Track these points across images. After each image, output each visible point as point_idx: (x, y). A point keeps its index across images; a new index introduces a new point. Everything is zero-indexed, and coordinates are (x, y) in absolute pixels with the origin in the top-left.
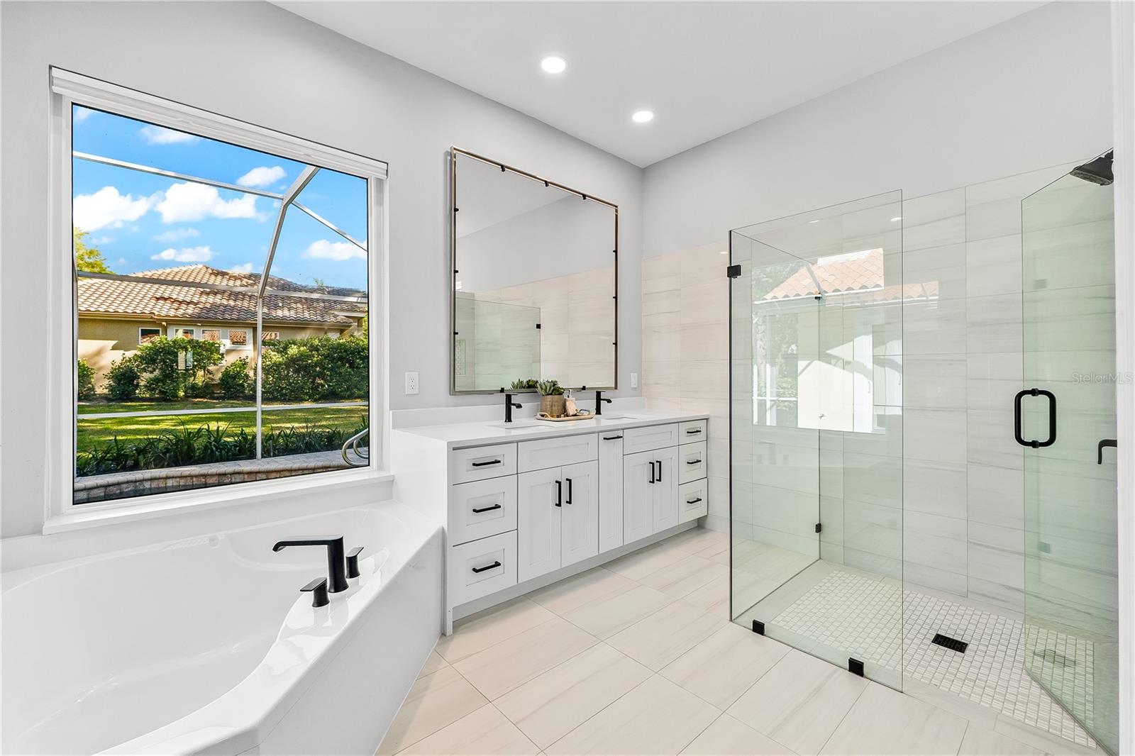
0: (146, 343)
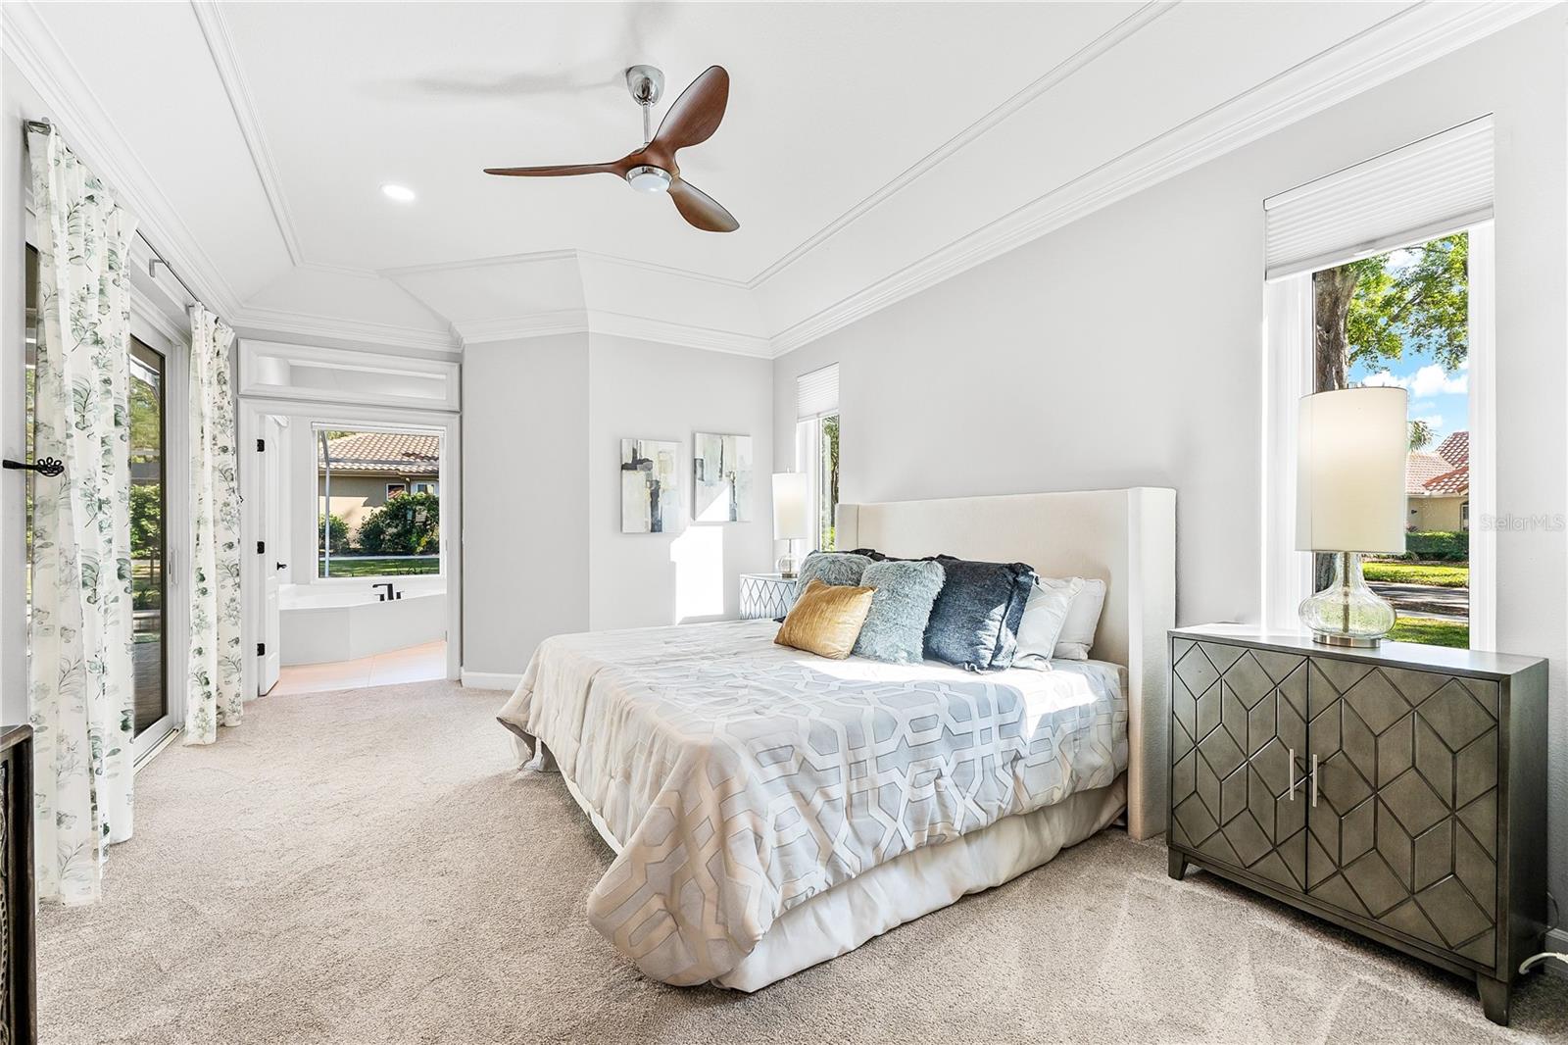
0: (390, 497)
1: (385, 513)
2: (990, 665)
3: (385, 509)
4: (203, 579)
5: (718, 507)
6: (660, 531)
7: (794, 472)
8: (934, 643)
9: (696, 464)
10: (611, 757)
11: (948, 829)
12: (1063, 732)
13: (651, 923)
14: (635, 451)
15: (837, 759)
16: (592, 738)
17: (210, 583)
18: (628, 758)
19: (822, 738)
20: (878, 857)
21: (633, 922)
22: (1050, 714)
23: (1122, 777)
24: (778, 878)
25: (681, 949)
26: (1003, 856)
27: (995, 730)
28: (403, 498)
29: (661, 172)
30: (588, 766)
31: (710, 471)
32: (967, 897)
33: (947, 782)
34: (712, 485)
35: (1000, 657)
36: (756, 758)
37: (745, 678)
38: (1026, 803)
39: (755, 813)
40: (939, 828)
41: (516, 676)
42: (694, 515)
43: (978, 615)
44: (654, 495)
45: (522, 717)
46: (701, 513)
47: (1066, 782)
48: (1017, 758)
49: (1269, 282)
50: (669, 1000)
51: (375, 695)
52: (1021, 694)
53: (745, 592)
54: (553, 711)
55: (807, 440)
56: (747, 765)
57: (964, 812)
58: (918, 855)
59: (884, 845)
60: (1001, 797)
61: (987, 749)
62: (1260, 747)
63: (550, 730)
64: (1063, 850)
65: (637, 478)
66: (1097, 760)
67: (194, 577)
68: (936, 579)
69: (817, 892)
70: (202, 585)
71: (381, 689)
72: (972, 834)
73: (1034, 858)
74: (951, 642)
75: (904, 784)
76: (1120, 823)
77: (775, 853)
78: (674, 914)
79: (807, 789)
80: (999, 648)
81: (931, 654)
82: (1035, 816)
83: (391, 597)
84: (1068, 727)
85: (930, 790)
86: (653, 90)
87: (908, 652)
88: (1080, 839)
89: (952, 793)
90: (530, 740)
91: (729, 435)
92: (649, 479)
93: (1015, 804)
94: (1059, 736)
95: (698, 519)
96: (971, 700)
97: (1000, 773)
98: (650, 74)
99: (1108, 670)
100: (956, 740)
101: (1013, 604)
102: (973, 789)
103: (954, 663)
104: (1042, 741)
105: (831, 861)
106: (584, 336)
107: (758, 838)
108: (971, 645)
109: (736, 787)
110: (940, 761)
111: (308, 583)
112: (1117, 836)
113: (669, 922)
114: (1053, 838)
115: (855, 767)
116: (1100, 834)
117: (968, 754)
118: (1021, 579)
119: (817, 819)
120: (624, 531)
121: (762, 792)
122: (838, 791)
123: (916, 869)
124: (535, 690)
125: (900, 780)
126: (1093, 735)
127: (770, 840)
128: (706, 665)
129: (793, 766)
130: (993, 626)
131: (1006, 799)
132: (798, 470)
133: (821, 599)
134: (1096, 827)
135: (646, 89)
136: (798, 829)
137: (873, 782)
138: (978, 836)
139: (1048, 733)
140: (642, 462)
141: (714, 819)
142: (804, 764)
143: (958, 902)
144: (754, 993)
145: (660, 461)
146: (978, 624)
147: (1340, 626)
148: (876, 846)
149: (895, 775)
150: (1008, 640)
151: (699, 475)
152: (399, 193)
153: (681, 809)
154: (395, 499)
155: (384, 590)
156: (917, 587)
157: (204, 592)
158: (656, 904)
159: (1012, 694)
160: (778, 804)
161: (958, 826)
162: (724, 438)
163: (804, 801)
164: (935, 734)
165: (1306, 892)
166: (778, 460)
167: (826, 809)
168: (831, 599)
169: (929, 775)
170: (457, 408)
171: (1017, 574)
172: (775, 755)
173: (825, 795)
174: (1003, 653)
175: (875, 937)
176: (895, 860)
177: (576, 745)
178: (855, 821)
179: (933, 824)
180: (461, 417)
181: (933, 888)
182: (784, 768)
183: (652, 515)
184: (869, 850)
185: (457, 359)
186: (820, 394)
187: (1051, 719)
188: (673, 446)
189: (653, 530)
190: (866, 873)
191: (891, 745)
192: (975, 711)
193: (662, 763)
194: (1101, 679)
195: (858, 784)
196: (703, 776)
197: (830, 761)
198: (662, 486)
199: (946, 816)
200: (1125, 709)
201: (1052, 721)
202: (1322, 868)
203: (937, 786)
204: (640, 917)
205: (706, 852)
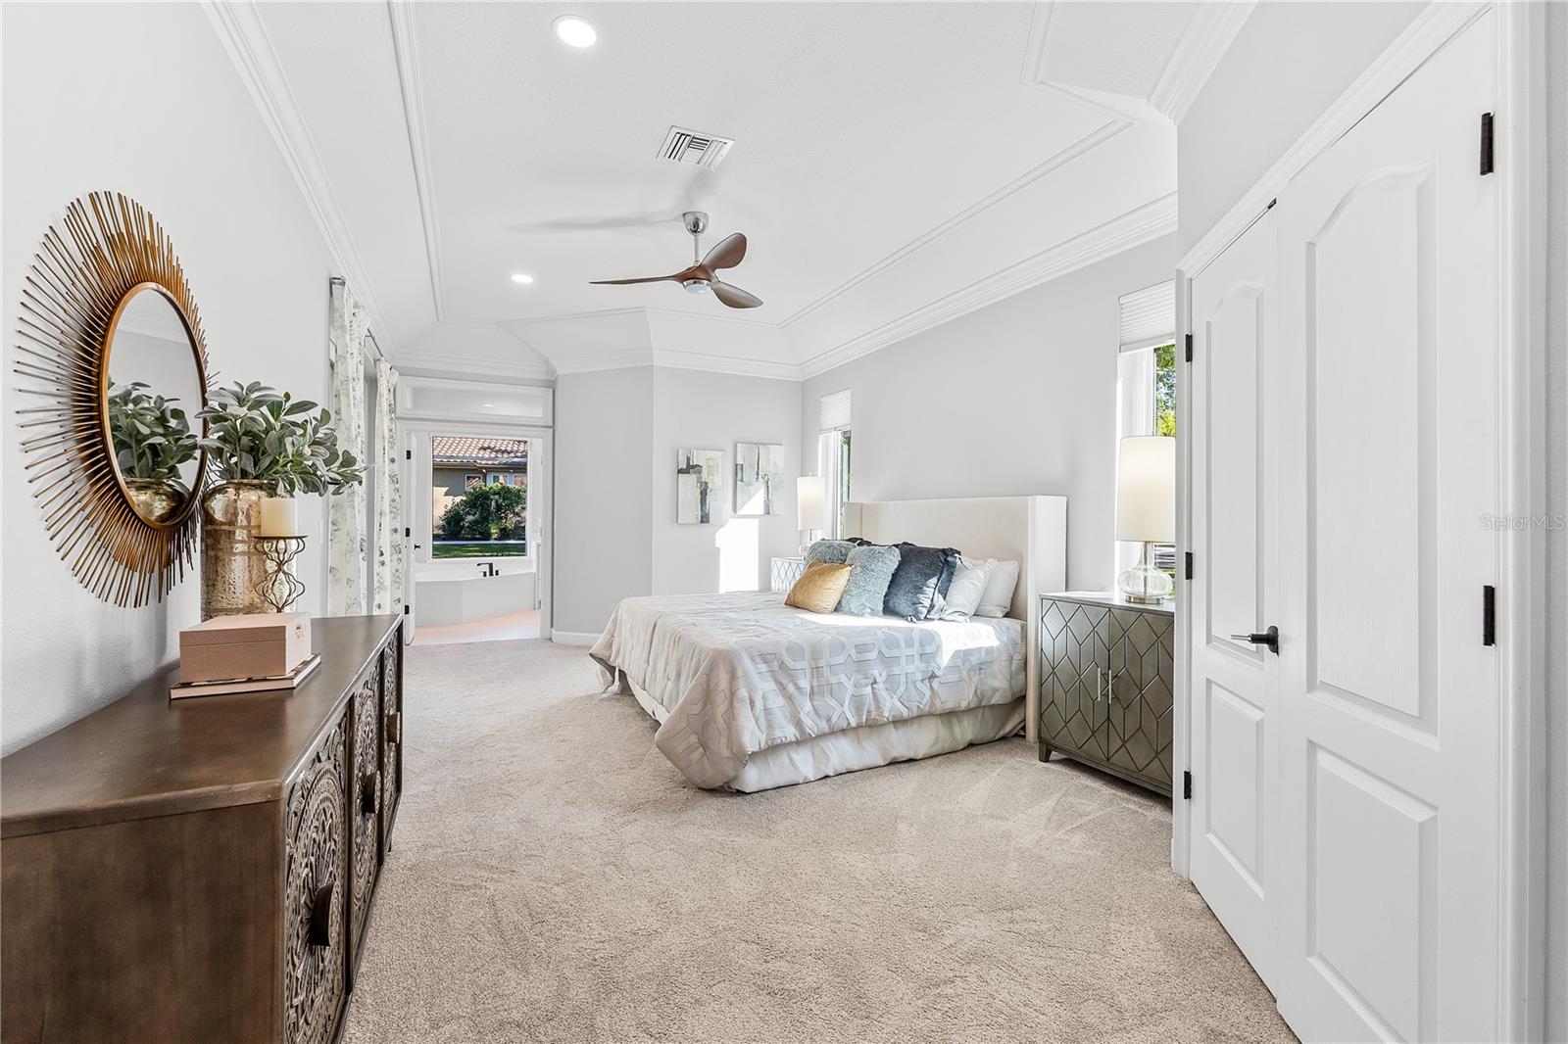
0: (468, 487)
1: (465, 501)
2: (925, 618)
3: (464, 498)
4: (382, 554)
5: (755, 504)
6: (708, 522)
7: (816, 475)
8: (891, 605)
9: (737, 469)
10: (668, 667)
11: (878, 715)
12: (970, 662)
13: (691, 749)
14: (688, 459)
15: (804, 664)
16: (656, 660)
17: (387, 558)
18: (679, 663)
19: (794, 650)
20: (830, 727)
21: (681, 747)
22: (961, 651)
23: (1020, 700)
24: (764, 728)
25: (707, 765)
26: (921, 740)
27: (917, 657)
28: (481, 488)
29: (706, 282)
30: (653, 676)
31: (749, 474)
32: (894, 763)
33: (880, 686)
34: (750, 485)
35: (932, 612)
36: (752, 659)
37: (757, 621)
38: (939, 707)
39: (751, 689)
40: (874, 715)
41: (596, 635)
42: (735, 510)
43: (919, 584)
44: (704, 494)
45: (607, 653)
46: (742, 506)
47: (971, 696)
48: (933, 676)
49: (1122, 354)
50: (700, 794)
51: (491, 647)
52: (939, 635)
53: (775, 572)
54: (629, 647)
55: (828, 447)
56: (747, 663)
57: (891, 706)
58: (860, 731)
59: (834, 719)
60: (922, 699)
61: (910, 669)
62: (1087, 669)
63: (627, 662)
64: (971, 745)
65: (689, 481)
66: (999, 685)
67: (378, 553)
68: (894, 559)
69: (788, 740)
70: (382, 558)
71: (492, 643)
72: (899, 722)
73: (947, 745)
74: (901, 603)
75: (849, 685)
76: (1022, 733)
77: (762, 713)
78: (704, 745)
79: (785, 681)
80: (932, 606)
81: (889, 610)
82: (950, 716)
83: (491, 574)
84: (974, 660)
85: (869, 689)
86: (701, 225)
87: (872, 610)
88: (986, 739)
89: (883, 694)
90: (612, 669)
91: (764, 444)
92: (699, 478)
93: (931, 706)
94: (967, 666)
95: (739, 513)
96: (900, 636)
97: (919, 685)
98: (698, 216)
99: (1014, 624)
100: (886, 660)
101: (943, 576)
102: (899, 693)
103: (902, 616)
104: (953, 667)
105: (799, 724)
106: (649, 369)
107: (752, 703)
108: (914, 604)
109: (740, 673)
110: (876, 673)
111: (425, 562)
112: (1017, 741)
113: (701, 750)
114: (963, 735)
115: (816, 670)
116: (1003, 738)
117: (896, 670)
118: (949, 559)
119: (790, 698)
120: (680, 522)
121: (756, 678)
122: (805, 683)
123: (859, 741)
124: (615, 635)
125: (847, 682)
126: (996, 667)
127: (759, 705)
128: (732, 615)
129: (775, 665)
130: (929, 591)
131: (924, 702)
132: (820, 474)
133: (816, 573)
134: (1002, 733)
135: (696, 225)
136: (777, 702)
137: (827, 681)
138: (904, 725)
139: (959, 662)
140: (694, 467)
141: (727, 691)
142: (782, 664)
143: (887, 765)
144: (749, 794)
145: (709, 467)
146: (919, 590)
147: (1143, 590)
148: (829, 720)
149: (843, 678)
150: (939, 600)
151: (739, 478)
152: (523, 279)
153: (708, 685)
154: (475, 490)
155: (486, 568)
156: (880, 564)
157: (383, 563)
158: (693, 739)
159: (931, 634)
160: (765, 686)
161: (886, 714)
162: (761, 447)
163: (782, 687)
164: (873, 655)
165: (1108, 760)
166: (804, 466)
167: (796, 693)
168: (822, 573)
169: (867, 681)
170: (551, 424)
171: (947, 556)
172: (765, 658)
173: (795, 684)
174: (935, 610)
175: (827, 777)
176: (843, 731)
177: (645, 665)
178: (815, 703)
179: (869, 712)
180: (554, 431)
181: (870, 752)
182: (770, 667)
183: (702, 510)
184: (825, 722)
185: (551, 385)
186: (837, 411)
187: (962, 654)
188: (719, 454)
189: (702, 522)
190: (822, 736)
191: (841, 659)
192: (903, 644)
193: (699, 660)
194: (1005, 630)
195: (818, 682)
196: (721, 666)
197: (799, 665)
198: (710, 486)
199: (878, 707)
200: (1024, 651)
201: (964, 655)
202: (1116, 743)
203: (873, 688)
204: (684, 745)
205: (721, 708)
